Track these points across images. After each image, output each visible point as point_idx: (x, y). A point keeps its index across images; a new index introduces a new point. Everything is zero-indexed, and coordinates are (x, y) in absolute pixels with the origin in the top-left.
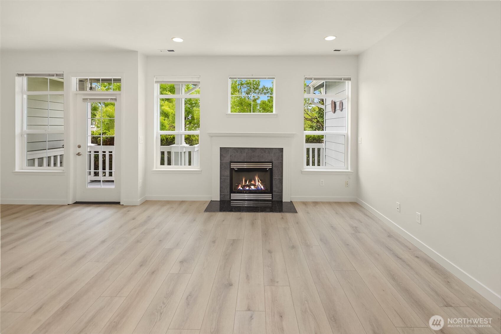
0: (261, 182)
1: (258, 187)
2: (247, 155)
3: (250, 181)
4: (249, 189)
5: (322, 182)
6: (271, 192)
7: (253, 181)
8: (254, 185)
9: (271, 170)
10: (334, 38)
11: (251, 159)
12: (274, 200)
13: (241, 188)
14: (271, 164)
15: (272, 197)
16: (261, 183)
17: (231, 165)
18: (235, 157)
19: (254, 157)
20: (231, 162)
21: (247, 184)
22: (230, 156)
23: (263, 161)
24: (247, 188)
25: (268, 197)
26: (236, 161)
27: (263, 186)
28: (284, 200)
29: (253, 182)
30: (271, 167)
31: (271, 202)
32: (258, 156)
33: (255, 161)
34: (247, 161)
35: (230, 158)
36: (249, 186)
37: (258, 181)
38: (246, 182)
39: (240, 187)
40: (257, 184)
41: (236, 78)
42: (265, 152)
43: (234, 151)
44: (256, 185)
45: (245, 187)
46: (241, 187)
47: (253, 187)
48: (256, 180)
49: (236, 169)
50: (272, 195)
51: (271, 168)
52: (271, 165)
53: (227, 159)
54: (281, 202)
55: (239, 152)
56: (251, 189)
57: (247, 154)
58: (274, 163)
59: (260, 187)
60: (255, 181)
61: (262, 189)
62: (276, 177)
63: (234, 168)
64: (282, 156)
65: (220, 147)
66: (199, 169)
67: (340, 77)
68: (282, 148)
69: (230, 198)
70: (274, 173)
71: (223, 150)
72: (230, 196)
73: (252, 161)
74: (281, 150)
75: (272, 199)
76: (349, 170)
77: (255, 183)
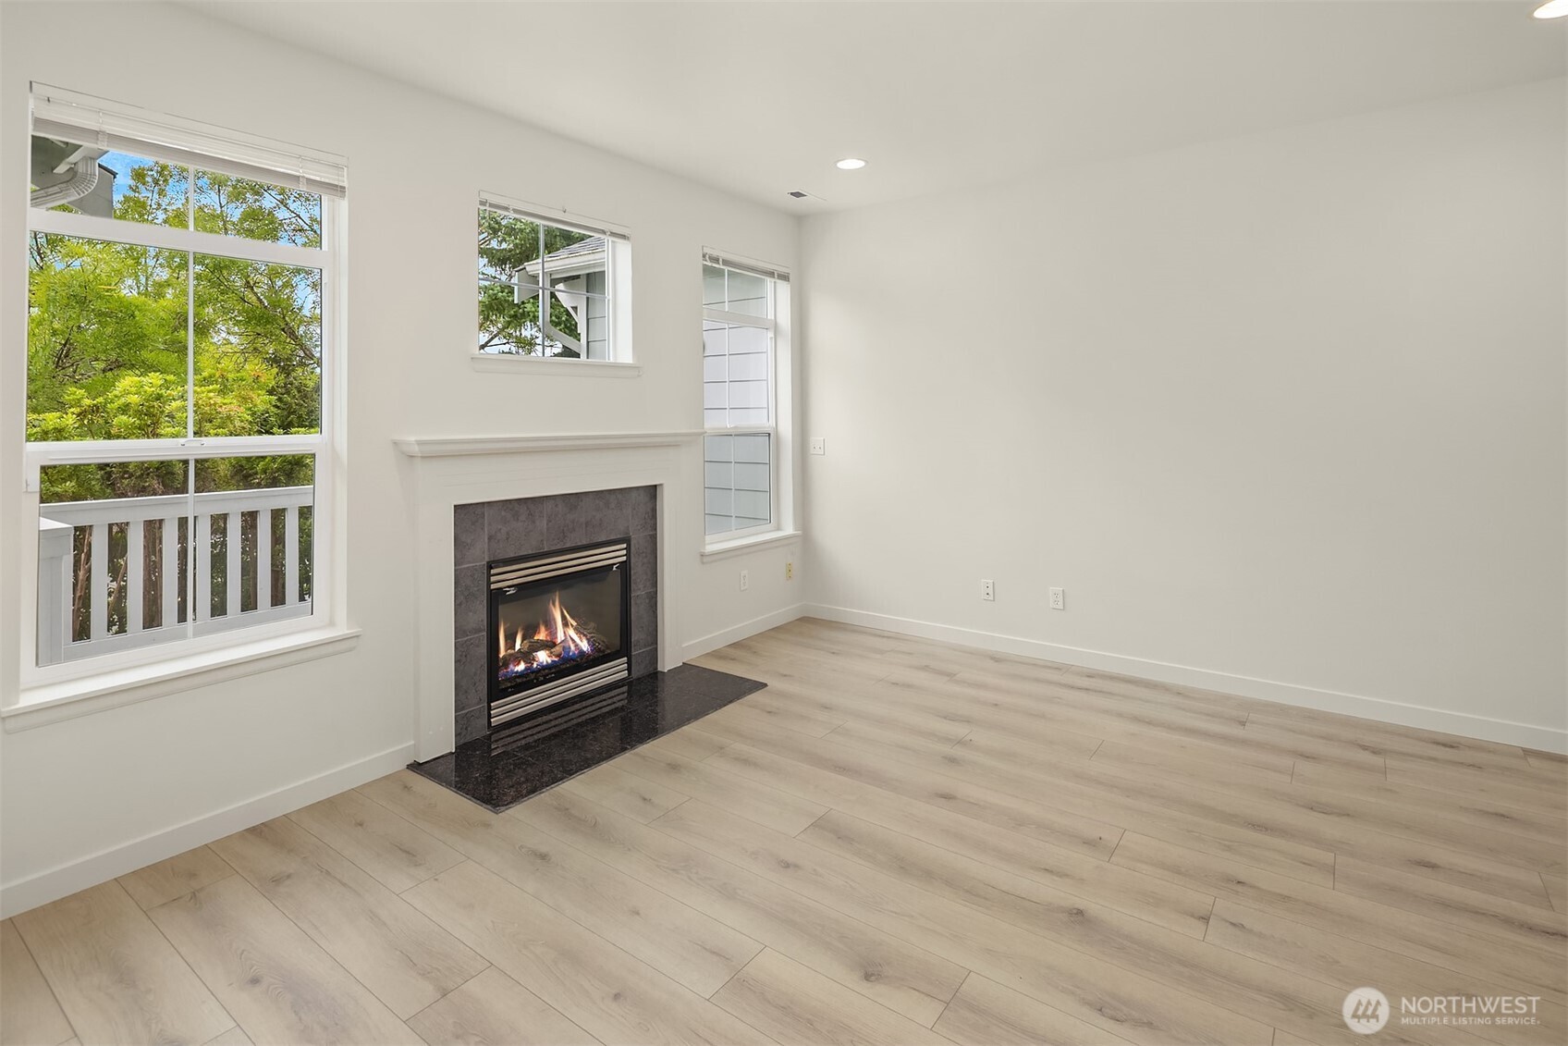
0: (575, 624)
1: (566, 649)
2: (550, 524)
3: (530, 632)
4: (526, 669)
5: (744, 577)
6: (625, 649)
7: (543, 629)
8: (549, 645)
9: (624, 567)
10: (861, 164)
11: (565, 537)
12: (634, 676)
14: (625, 546)
15: (629, 669)
16: (575, 629)
17: (493, 579)
18: (507, 539)
19: (574, 531)
20: (492, 565)
21: (518, 646)
22: (490, 539)
23: (603, 538)
24: (521, 666)
25: (615, 671)
26: (510, 554)
27: (588, 640)
28: (669, 660)
29: (541, 636)
30: (624, 558)
31: (626, 689)
32: (587, 525)
33: (579, 544)
34: (551, 549)
35: (489, 550)
36: (527, 655)
37: (566, 624)
38: (511, 639)
40: (560, 637)
41: (506, 209)
42: (607, 505)
43: (503, 513)
44: (554, 645)
45: (511, 666)
47: (543, 657)
48: (554, 619)
49: (512, 591)
50: (629, 663)
51: (625, 562)
52: (624, 552)
53: (480, 554)
54: (655, 676)
55: (523, 518)
56: (535, 666)
57: (549, 521)
58: (632, 543)
59: (576, 645)
60: (550, 625)
61: (582, 651)
62: (638, 592)
63: (501, 589)
64: (654, 510)
65: (455, 506)
66: (342, 630)
67: (770, 267)
68: (656, 486)
69: (490, 723)
70: (633, 578)
71: (467, 515)
72: (490, 717)
73: (568, 545)
74: (652, 491)
75: (630, 673)
76: (789, 529)
77: (552, 633)
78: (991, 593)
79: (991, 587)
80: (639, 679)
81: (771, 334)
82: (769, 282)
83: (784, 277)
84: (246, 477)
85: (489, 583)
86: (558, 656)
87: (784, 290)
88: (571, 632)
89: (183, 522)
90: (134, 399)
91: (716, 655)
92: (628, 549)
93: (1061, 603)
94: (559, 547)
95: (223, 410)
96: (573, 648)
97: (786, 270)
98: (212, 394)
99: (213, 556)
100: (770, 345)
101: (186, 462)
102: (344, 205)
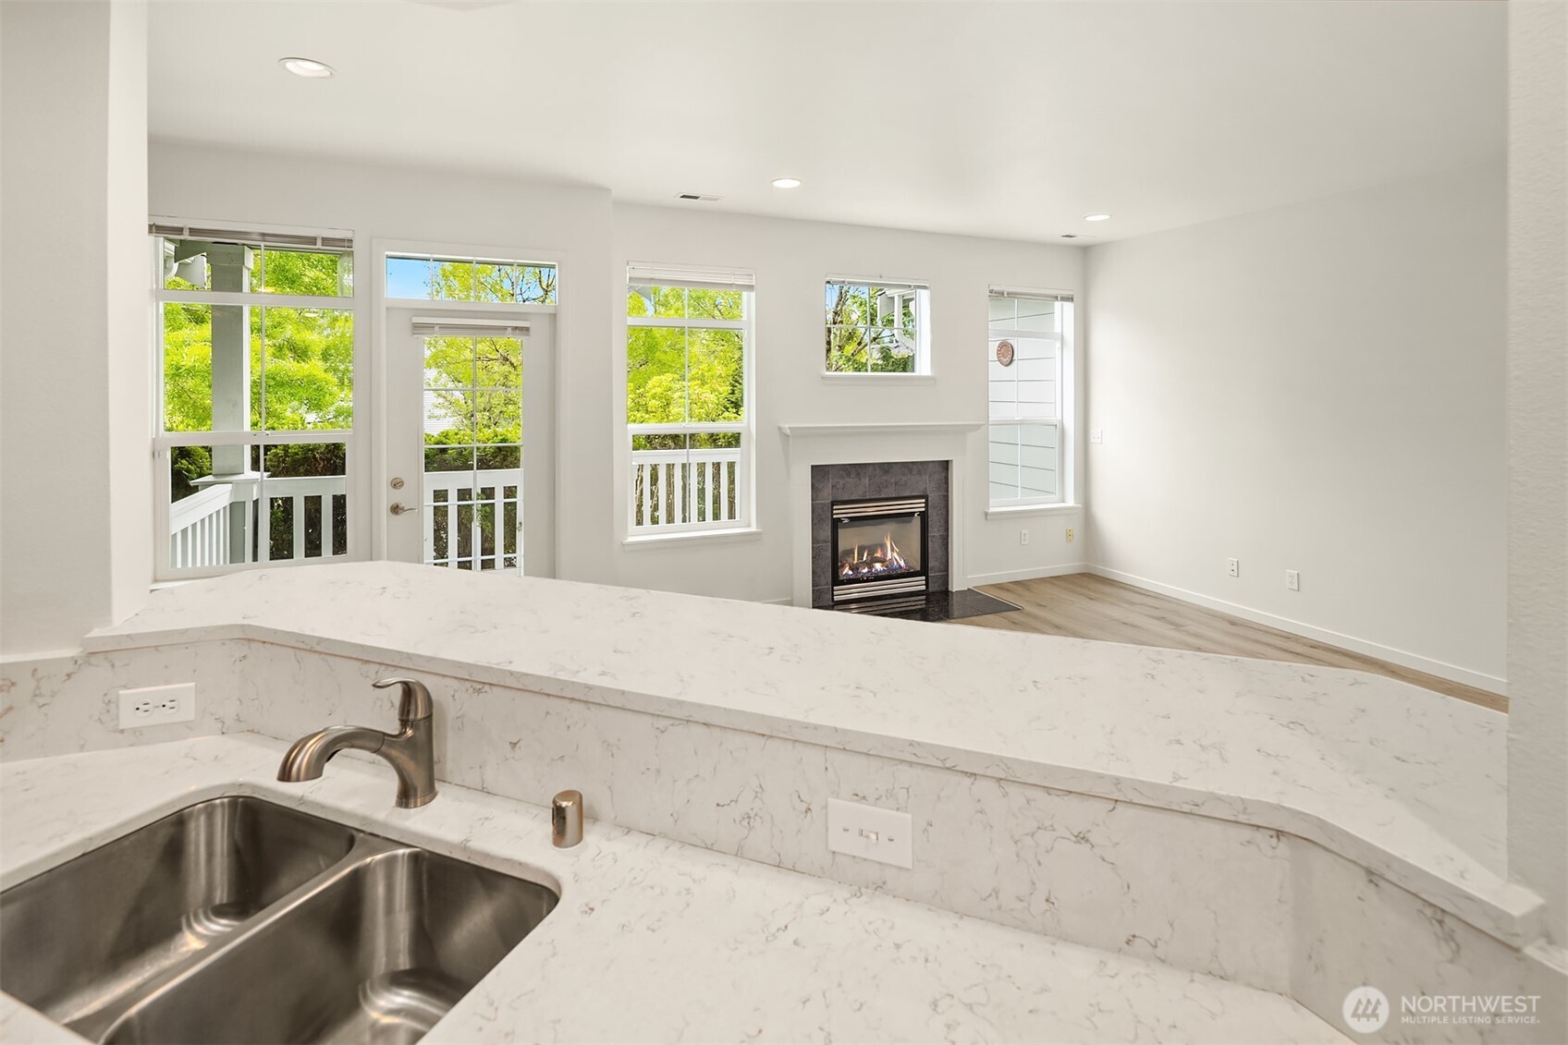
0: (898, 550)
1: (891, 563)
2: (871, 481)
3: (872, 551)
4: (868, 572)
5: (1025, 535)
6: (924, 571)
7: (879, 551)
8: (882, 561)
9: (924, 516)
11: (880, 491)
12: (931, 590)
13: (850, 573)
14: (924, 501)
15: (927, 585)
16: (897, 553)
17: (835, 512)
18: (844, 489)
19: (887, 487)
20: (833, 503)
21: (865, 559)
22: (833, 486)
23: (907, 494)
24: (866, 570)
25: (918, 584)
26: (846, 498)
27: (905, 560)
28: (957, 584)
29: (878, 555)
30: (924, 510)
31: (924, 597)
32: (896, 484)
33: (890, 496)
34: (873, 497)
35: (833, 493)
36: (870, 564)
37: (892, 550)
38: (862, 554)
39: (847, 568)
40: (889, 556)
42: (911, 471)
43: (843, 471)
44: (885, 561)
45: (860, 569)
46: (851, 569)
47: (878, 566)
48: (886, 544)
49: (846, 521)
50: (927, 580)
51: (925, 512)
53: (827, 495)
54: (946, 593)
56: (873, 571)
57: (870, 479)
58: (930, 499)
59: (897, 562)
60: (884, 549)
61: (900, 567)
62: (934, 532)
63: (839, 519)
64: (947, 478)
65: (812, 466)
66: (753, 529)
67: (1054, 293)
68: (948, 461)
69: (833, 599)
70: (930, 523)
71: (819, 472)
72: (833, 595)
73: (883, 496)
74: (946, 465)
75: (927, 587)
76: (1071, 502)
77: (885, 555)
78: (1236, 570)
79: (1235, 564)
80: (933, 593)
81: (1058, 344)
82: (1058, 304)
83: (1070, 299)
84: (715, 440)
85: (832, 514)
86: (887, 567)
87: (1069, 307)
88: (895, 555)
89: (684, 466)
90: (659, 390)
91: (999, 587)
92: (926, 503)
93: (1296, 584)
94: (876, 497)
95: (703, 398)
96: (895, 563)
97: (1070, 293)
98: (696, 387)
99: (699, 490)
100: (1058, 353)
101: (685, 435)
102: (753, 294)
